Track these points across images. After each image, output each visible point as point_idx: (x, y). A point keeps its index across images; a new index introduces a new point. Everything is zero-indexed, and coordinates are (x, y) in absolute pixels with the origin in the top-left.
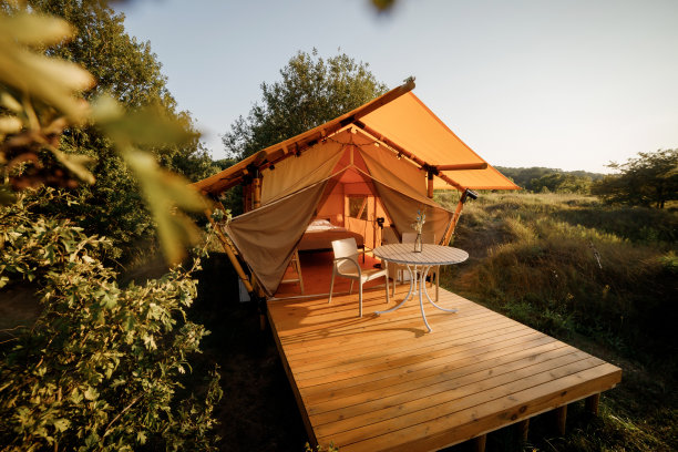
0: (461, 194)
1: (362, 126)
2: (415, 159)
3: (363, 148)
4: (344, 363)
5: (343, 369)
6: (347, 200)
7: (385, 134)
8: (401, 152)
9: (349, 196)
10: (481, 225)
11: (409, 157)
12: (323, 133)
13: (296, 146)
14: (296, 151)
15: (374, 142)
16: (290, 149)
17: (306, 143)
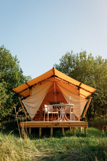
0: (91, 94)
1: (57, 77)
2: (73, 84)
3: (58, 82)
7: (63, 78)
8: (69, 82)
11: (71, 84)
12: (47, 79)
13: (40, 82)
14: (40, 84)
15: (60, 81)
16: (38, 83)
17: (42, 82)
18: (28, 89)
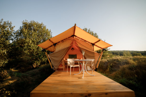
0: (102, 49)
1: (76, 36)
2: (88, 42)
3: (76, 40)
7: (81, 37)
8: (85, 41)
11: (87, 42)
12: (68, 38)
13: (63, 41)
14: (62, 41)
15: (79, 39)
16: (61, 41)
18: (53, 45)
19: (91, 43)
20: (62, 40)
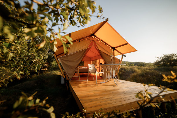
0: (122, 55)
1: (95, 36)
3: (96, 42)
4: (92, 91)
5: (92, 92)
6: (92, 62)
7: (101, 39)
8: (106, 43)
9: (92, 61)
10: (127, 70)
11: (108, 45)
12: (86, 37)
14: (79, 41)
15: (99, 40)
16: (77, 40)
17: (82, 39)
19: (112, 47)
20: (78, 38)
